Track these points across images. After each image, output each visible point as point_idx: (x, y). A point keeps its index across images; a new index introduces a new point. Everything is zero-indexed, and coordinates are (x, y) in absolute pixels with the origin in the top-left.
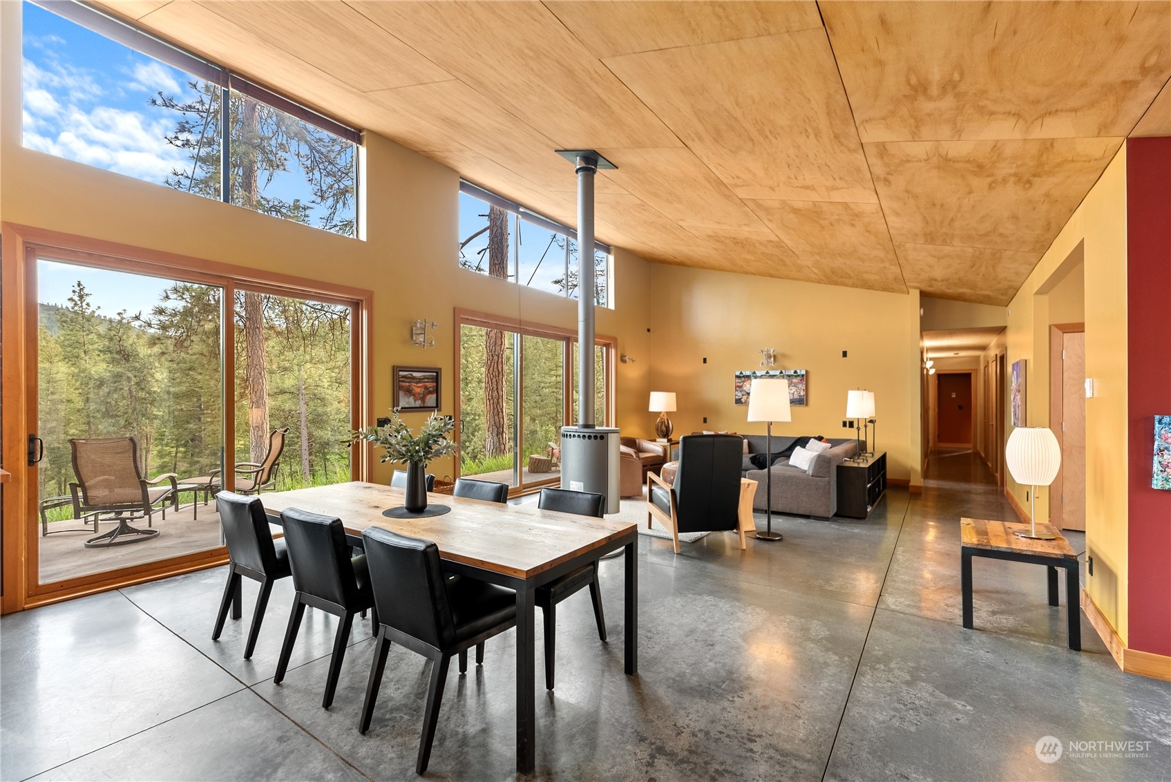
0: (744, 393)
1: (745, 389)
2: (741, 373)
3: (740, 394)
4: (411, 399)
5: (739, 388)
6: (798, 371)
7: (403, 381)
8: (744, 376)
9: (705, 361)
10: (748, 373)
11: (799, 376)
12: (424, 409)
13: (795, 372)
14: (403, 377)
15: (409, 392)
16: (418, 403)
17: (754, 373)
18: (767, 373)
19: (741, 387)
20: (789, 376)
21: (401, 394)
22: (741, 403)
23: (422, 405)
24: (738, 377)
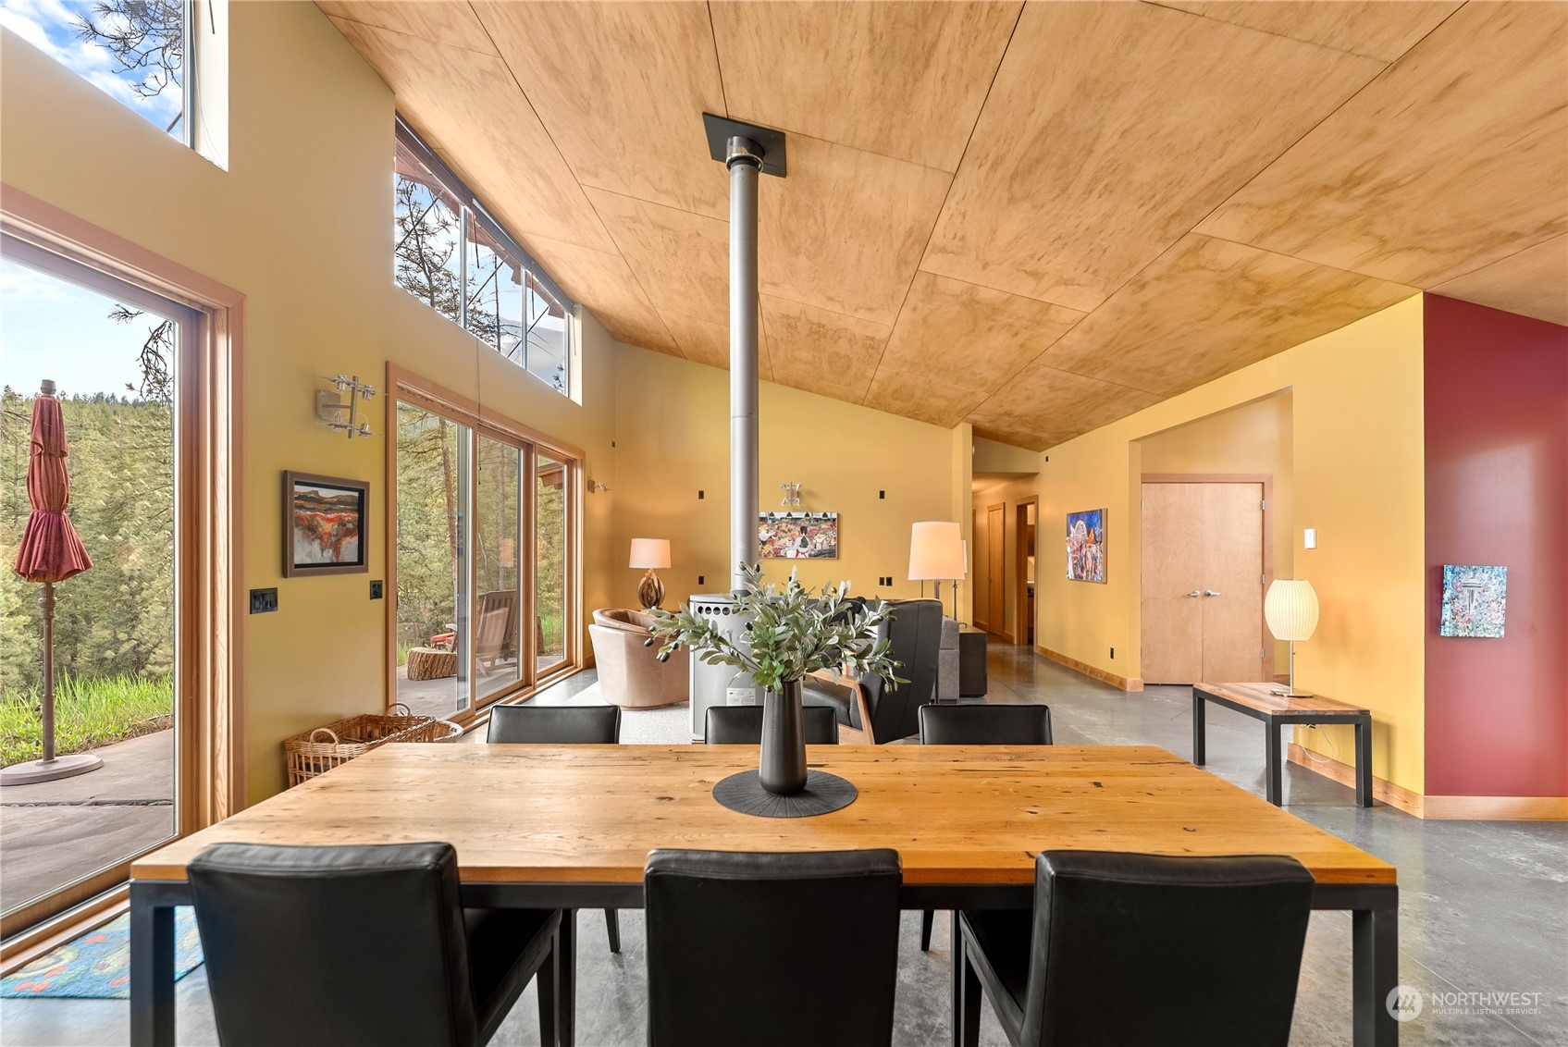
4: (316, 545)
7: (301, 507)
12: (336, 566)
14: (302, 497)
15: (311, 530)
16: (328, 556)
21: (298, 534)
23: (335, 560)
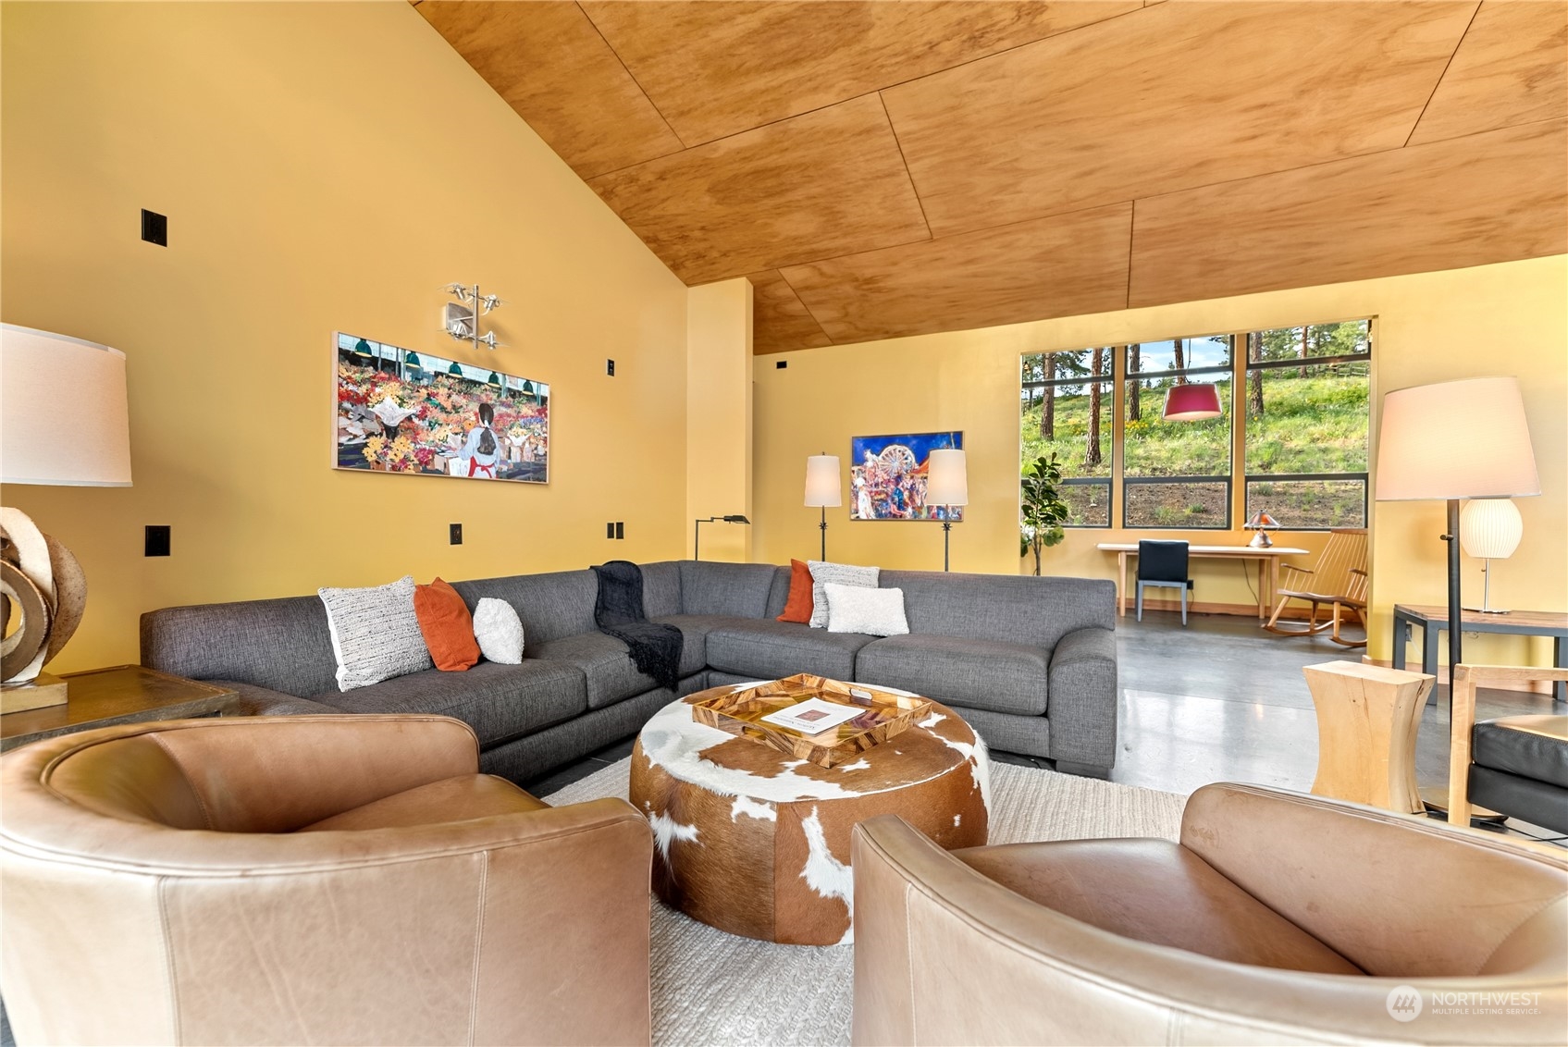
0: (376, 428)
1: (377, 409)
2: (363, 345)
3: (357, 429)
5: (352, 401)
6: (534, 385)
8: (373, 362)
9: (154, 228)
10: (389, 353)
11: (534, 397)
13: (528, 386)
17: (413, 358)
18: (455, 368)
19: (363, 400)
20: (513, 394)
22: (363, 463)
24: (345, 355)
